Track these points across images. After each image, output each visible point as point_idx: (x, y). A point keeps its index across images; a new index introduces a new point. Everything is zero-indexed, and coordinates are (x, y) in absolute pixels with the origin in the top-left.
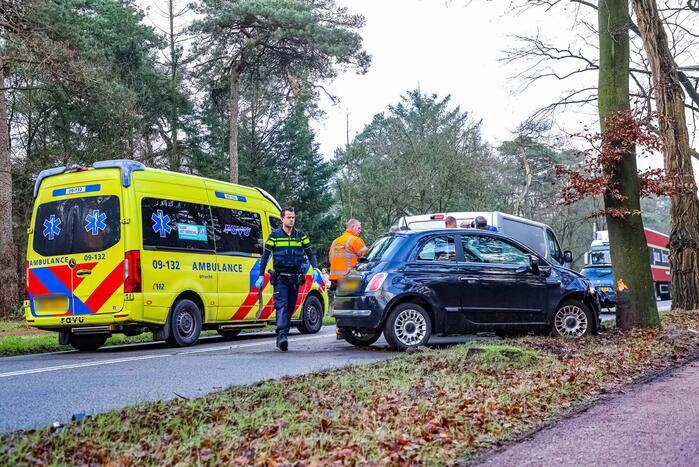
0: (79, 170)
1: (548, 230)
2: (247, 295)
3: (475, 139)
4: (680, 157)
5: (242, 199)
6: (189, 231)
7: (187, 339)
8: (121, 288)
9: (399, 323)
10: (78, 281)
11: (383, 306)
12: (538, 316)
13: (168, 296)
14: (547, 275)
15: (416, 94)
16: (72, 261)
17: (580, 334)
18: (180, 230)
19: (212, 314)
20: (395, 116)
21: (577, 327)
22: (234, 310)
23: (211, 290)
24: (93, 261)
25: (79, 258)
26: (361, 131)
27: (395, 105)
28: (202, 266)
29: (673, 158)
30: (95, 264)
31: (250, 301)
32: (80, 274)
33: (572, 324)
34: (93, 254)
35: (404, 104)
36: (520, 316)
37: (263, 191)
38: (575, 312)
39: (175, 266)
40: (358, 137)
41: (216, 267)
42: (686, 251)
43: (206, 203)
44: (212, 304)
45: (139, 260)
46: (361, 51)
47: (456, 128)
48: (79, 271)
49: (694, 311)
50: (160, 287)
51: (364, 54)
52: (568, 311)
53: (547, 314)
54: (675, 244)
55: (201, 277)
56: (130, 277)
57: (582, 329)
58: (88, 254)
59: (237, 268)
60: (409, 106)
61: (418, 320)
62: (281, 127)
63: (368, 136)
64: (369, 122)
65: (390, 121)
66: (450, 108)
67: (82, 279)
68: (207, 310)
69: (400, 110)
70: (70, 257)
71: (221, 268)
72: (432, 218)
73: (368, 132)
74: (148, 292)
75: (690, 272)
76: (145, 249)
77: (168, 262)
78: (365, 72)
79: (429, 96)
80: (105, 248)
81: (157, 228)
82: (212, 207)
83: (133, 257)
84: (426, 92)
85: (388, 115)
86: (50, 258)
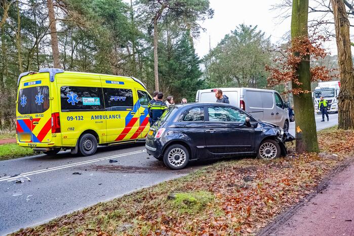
0: (34, 73)
1: (275, 93)
2: (124, 128)
3: (268, 44)
4: (346, 55)
5: (122, 83)
6: (89, 101)
7: (89, 152)
8: (51, 130)
9: (171, 155)
10: (34, 127)
11: (163, 145)
12: (249, 149)
13: (77, 133)
14: (256, 126)
15: (242, 26)
16: (31, 117)
17: (273, 158)
18: (83, 100)
19: (103, 139)
20: (234, 35)
21: (271, 154)
22: (117, 137)
23: (102, 128)
24: (39, 117)
25: (34, 116)
26: (219, 42)
27: (234, 31)
28: (97, 117)
29: (342, 55)
30: (40, 119)
31: (126, 131)
32: (35, 123)
33: (268, 152)
34: (39, 114)
35: (237, 30)
36: (239, 149)
37: (135, 78)
38: (270, 146)
39: (81, 118)
40: (219, 45)
41: (105, 117)
42: (346, 101)
43: (100, 87)
44: (103, 135)
45: (59, 117)
46: (210, 8)
47: (259, 40)
48: (34, 122)
49: (349, 130)
50: (72, 129)
51: (211, 10)
52: (266, 146)
53: (254, 148)
54: (341, 98)
55: (96, 122)
56: (55, 126)
57: (274, 155)
58: (37, 114)
59: (118, 117)
60: (240, 31)
61: (182, 153)
62: (179, 43)
63: (223, 44)
64: (223, 38)
65: (232, 37)
66: (257, 31)
67: (35, 126)
68: (100, 138)
69: (236, 33)
70: (30, 115)
71: (108, 117)
72: (212, 91)
73: (222, 42)
74: (64, 132)
75: (347, 112)
76: (62, 111)
77: (76, 117)
78: (212, 17)
79: (248, 26)
80: (43, 112)
81: (69, 101)
82: (103, 88)
83: (56, 116)
84: (247, 25)
85: (231, 35)
86: (23, 115)
